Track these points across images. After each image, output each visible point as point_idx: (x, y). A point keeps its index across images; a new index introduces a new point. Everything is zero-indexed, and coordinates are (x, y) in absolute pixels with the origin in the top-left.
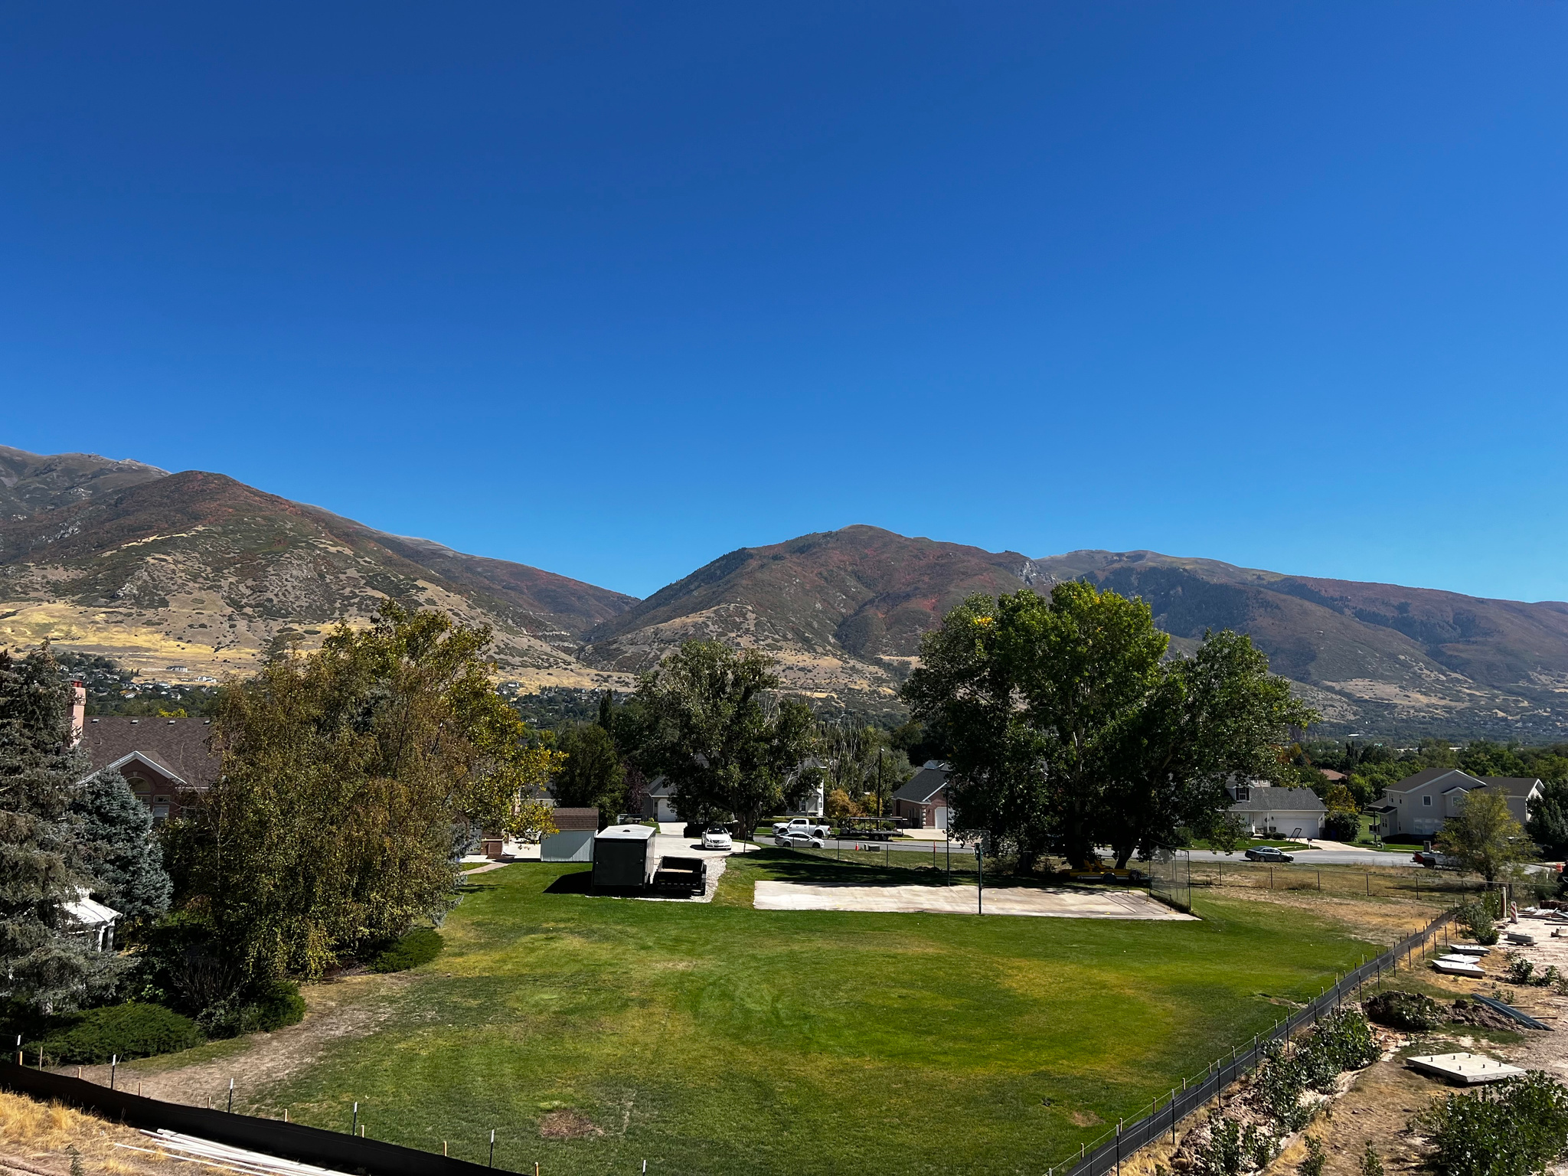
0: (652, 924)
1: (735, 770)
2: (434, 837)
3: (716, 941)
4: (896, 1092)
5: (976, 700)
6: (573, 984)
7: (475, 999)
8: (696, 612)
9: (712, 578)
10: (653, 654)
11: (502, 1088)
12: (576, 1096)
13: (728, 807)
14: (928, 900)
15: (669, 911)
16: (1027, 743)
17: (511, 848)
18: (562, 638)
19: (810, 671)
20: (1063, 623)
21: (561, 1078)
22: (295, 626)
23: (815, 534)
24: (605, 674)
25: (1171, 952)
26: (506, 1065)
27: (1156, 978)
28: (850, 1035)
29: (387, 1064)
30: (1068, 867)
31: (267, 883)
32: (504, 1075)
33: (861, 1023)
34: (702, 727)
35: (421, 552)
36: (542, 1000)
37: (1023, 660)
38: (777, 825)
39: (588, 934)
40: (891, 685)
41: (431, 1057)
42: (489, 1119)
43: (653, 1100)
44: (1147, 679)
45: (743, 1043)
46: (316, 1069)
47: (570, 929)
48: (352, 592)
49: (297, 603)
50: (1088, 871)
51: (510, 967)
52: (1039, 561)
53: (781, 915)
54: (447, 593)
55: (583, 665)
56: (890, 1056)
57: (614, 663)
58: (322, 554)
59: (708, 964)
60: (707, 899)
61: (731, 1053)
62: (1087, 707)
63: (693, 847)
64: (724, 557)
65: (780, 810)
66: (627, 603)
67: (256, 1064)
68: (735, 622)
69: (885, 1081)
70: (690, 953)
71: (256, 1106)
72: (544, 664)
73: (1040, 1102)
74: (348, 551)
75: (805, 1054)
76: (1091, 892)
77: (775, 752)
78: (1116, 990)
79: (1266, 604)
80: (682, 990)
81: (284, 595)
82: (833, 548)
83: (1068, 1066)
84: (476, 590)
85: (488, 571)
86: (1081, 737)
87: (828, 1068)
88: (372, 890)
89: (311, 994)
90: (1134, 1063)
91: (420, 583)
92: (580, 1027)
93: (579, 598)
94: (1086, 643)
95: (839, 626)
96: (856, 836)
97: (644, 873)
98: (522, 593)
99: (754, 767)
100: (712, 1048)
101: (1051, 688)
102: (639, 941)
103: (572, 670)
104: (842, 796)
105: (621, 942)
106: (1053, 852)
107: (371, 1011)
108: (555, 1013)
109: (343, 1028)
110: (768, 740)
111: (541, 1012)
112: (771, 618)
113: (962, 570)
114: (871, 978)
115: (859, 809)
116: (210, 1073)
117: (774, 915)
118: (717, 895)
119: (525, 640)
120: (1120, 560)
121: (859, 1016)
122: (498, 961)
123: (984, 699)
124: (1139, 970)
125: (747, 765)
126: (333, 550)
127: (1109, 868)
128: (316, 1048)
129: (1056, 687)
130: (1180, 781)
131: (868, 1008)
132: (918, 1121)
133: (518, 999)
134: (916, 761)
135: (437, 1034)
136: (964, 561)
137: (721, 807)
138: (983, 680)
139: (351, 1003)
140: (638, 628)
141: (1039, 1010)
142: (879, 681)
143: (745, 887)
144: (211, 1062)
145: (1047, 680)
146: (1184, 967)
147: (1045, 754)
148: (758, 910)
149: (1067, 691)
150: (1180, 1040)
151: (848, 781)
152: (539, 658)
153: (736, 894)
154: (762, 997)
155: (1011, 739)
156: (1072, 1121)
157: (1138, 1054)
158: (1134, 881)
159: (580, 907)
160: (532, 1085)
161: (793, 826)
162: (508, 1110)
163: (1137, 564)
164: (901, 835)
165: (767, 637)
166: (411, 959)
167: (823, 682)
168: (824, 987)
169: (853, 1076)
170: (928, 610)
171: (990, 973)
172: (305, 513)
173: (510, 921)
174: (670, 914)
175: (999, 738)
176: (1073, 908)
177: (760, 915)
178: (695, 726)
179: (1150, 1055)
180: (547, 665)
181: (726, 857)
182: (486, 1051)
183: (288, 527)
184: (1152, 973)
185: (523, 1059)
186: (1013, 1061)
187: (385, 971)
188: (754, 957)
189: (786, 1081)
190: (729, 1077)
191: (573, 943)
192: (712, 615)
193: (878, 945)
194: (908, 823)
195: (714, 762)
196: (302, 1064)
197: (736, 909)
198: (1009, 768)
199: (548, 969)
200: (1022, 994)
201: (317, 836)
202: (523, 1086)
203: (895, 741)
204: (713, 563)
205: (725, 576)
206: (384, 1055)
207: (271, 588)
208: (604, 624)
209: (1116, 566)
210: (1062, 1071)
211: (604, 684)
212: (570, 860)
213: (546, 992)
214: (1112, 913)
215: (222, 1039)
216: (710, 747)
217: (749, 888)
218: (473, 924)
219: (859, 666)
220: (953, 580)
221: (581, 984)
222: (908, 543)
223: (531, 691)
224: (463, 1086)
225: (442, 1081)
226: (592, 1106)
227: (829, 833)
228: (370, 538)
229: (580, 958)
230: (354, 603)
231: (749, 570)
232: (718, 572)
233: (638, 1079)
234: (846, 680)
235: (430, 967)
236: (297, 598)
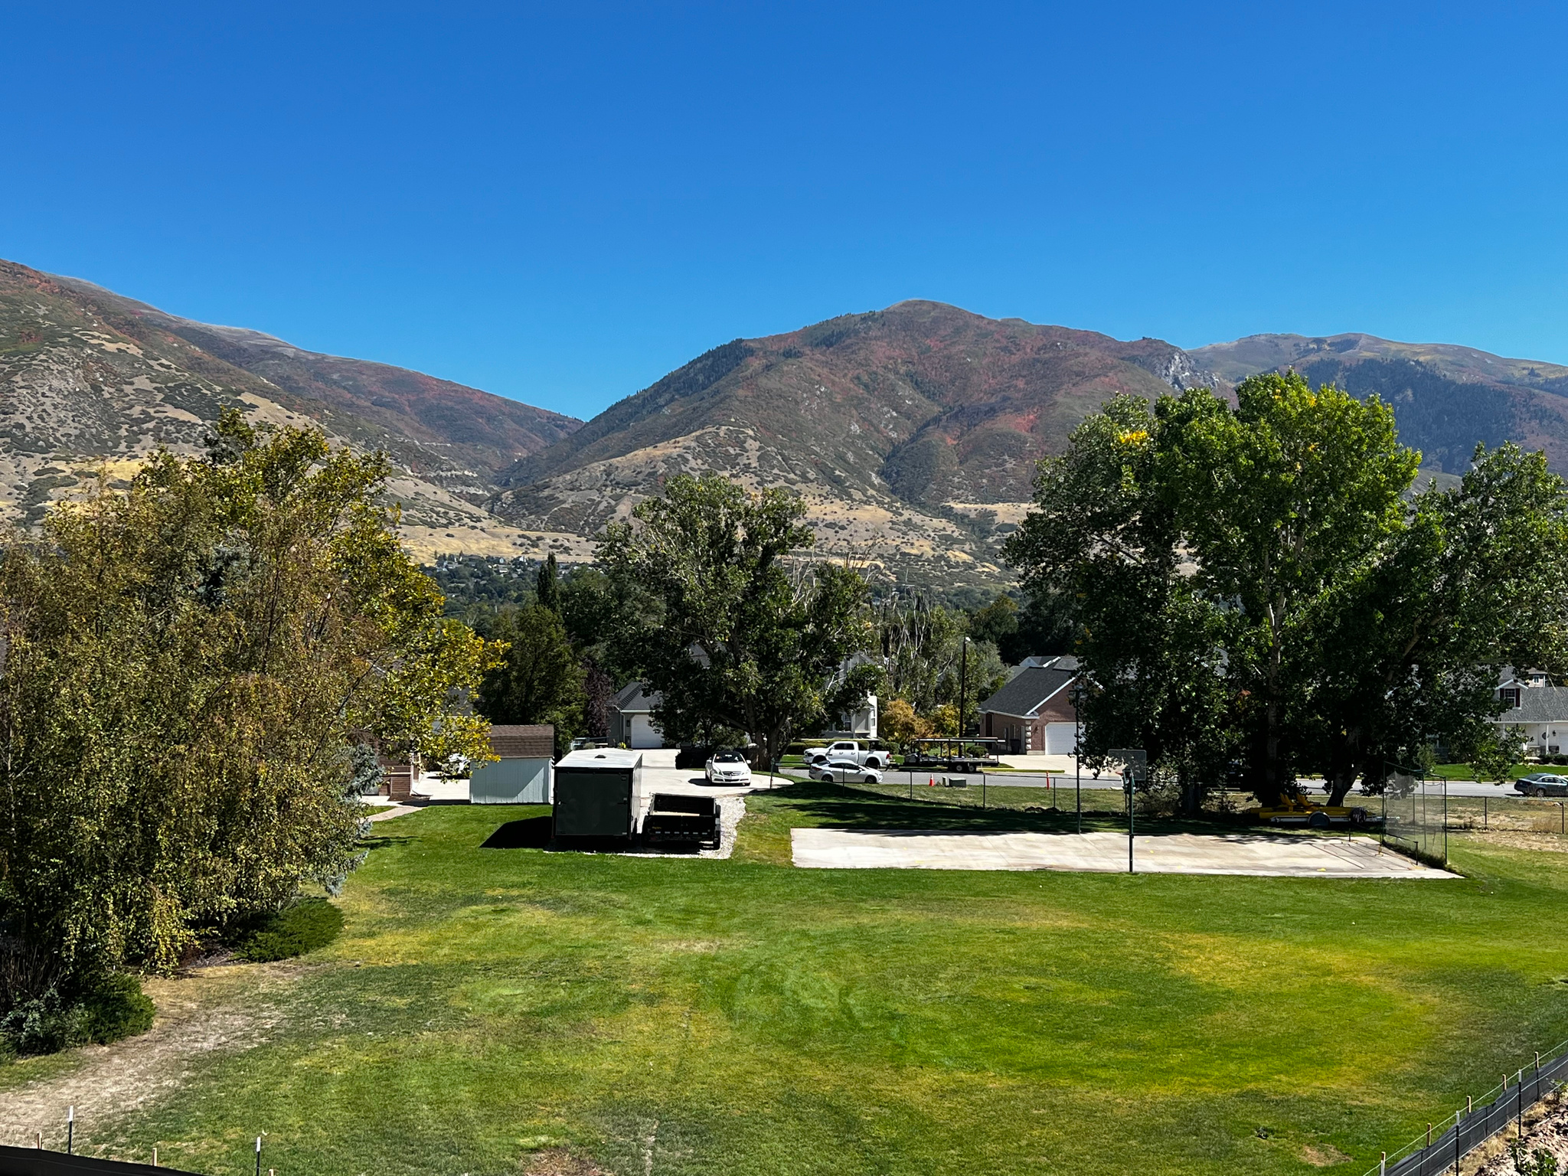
0: (648, 889)
1: (750, 669)
2: (325, 766)
3: (745, 911)
4: (1038, 1120)
5: (1119, 558)
6: (544, 974)
7: (402, 996)
8: (668, 439)
9: (691, 387)
10: (604, 504)
11: (459, 1119)
12: (570, 1130)
13: (739, 723)
14: (1051, 853)
15: (671, 872)
16: (1199, 622)
17: (425, 785)
18: (465, 481)
19: (843, 528)
20: (1258, 437)
21: (544, 1105)
22: (61, 465)
23: (849, 316)
24: (533, 535)
25: (1421, 923)
26: (462, 1087)
27: (1407, 961)
28: (960, 1041)
29: (286, 1087)
30: (1256, 804)
31: (88, 828)
32: (459, 1101)
33: (975, 1025)
34: (701, 607)
35: (245, 350)
36: (501, 996)
37: (1195, 496)
38: (810, 750)
39: (557, 904)
40: (967, 547)
41: (349, 1078)
42: (447, 1163)
43: (684, 1134)
44: (1383, 521)
45: (805, 1053)
46: (183, 1096)
47: (528, 897)
48: (143, 412)
49: (62, 431)
50: (1286, 810)
51: (446, 951)
52: (1193, 352)
53: (836, 875)
54: (289, 414)
55: (500, 522)
56: (1023, 1070)
57: (546, 518)
58: (95, 354)
59: (738, 945)
60: (724, 853)
61: (790, 1068)
62: (1292, 566)
63: (692, 781)
64: (710, 354)
65: (816, 729)
66: (562, 427)
67: (94, 1089)
68: (727, 454)
69: (1021, 1105)
70: (709, 928)
71: (104, 1146)
72: (439, 520)
73: (1252, 1133)
74: (134, 350)
75: (898, 1069)
76: (1294, 839)
77: (810, 642)
78: (1347, 978)
79: (1542, 415)
80: (705, 980)
81: (40, 417)
82: (876, 338)
83: (1289, 1083)
84: (332, 407)
85: (348, 379)
86: (1280, 612)
87: (934, 1087)
88: (238, 841)
89: (157, 990)
90: (1387, 1078)
91: (247, 398)
92: (563, 1034)
93: (490, 419)
94: (1292, 469)
95: (887, 459)
96: (928, 766)
97: (630, 818)
98: (401, 411)
99: (779, 666)
100: (762, 1061)
101: (1236, 537)
102: (632, 913)
103: (483, 530)
104: (903, 710)
105: (606, 915)
106: (1234, 783)
107: (251, 1015)
108: (522, 1014)
109: (212, 1039)
110: (799, 626)
111: (501, 1014)
112: (783, 447)
113: (1075, 369)
114: (981, 961)
115: (930, 728)
116: (28, 1102)
117: (825, 875)
118: (737, 848)
119: (410, 484)
120: (1319, 349)
121: (971, 1016)
122: (428, 944)
123: (1133, 556)
124: (1377, 949)
125: (769, 661)
126: (111, 347)
127: (1318, 805)
128: (177, 1066)
129: (1245, 537)
130: (1427, 676)
131: (983, 1004)
132: (1076, 1160)
133: (465, 996)
134: (1010, 657)
135: (355, 1047)
136: (1078, 355)
137: (731, 725)
138: (1131, 529)
139: (218, 1004)
140: (581, 465)
141: (1237, 1005)
142: (948, 541)
143: (778, 837)
144: (27, 1087)
145: (1232, 525)
146: (1444, 944)
147: (1225, 637)
148: (800, 869)
149: (1261, 542)
150: (1451, 1047)
151: (911, 687)
152: (432, 510)
153: (765, 847)
154: (824, 989)
155: (1173, 616)
156: (1304, 1159)
157: (1389, 1066)
158: (1357, 823)
159: (538, 867)
160: (504, 1115)
161: (835, 752)
162: (474, 1149)
163: (1344, 356)
164: (995, 764)
165: (776, 478)
166: (300, 942)
167: (863, 543)
168: (914, 975)
169: (973, 1098)
170: (1024, 433)
171: (1157, 955)
172: (65, 291)
173: (437, 887)
174: (673, 875)
175: (1154, 614)
176: (1269, 863)
177: (806, 875)
178: (691, 604)
179: (1408, 1067)
180: (444, 521)
181: (744, 795)
182: (430, 1069)
183: (41, 313)
184: (1398, 953)
185: (486, 1079)
186: (1206, 1076)
187: (263, 959)
188: (805, 934)
189: (874, 1105)
190: (790, 1101)
191: (536, 917)
192: (693, 444)
193: (985, 915)
194: (1003, 747)
195: (717, 659)
196: (160, 1088)
197: (769, 867)
198: (1168, 661)
199: (504, 954)
200: (1208, 984)
201: (157, 760)
202: (490, 1116)
203: (977, 629)
204: (693, 363)
205: (711, 383)
206: (280, 1075)
207: (21, 407)
208: (528, 459)
209: (1314, 358)
210: (1280, 1089)
211: (532, 550)
212: (515, 801)
213: (506, 986)
214: (1327, 870)
215: (39, 1054)
216: (711, 635)
217: (783, 839)
218: (383, 892)
219: (917, 519)
220: (1062, 384)
221: (555, 974)
222: (992, 328)
223: (423, 560)
224: (403, 1117)
225: (369, 1110)
226: (595, 1142)
227: (888, 761)
228: (167, 328)
229: (549, 937)
230: (149, 430)
231: (748, 373)
232: (701, 378)
233: (657, 1105)
234: (898, 541)
235: (328, 952)
236: (62, 422)
